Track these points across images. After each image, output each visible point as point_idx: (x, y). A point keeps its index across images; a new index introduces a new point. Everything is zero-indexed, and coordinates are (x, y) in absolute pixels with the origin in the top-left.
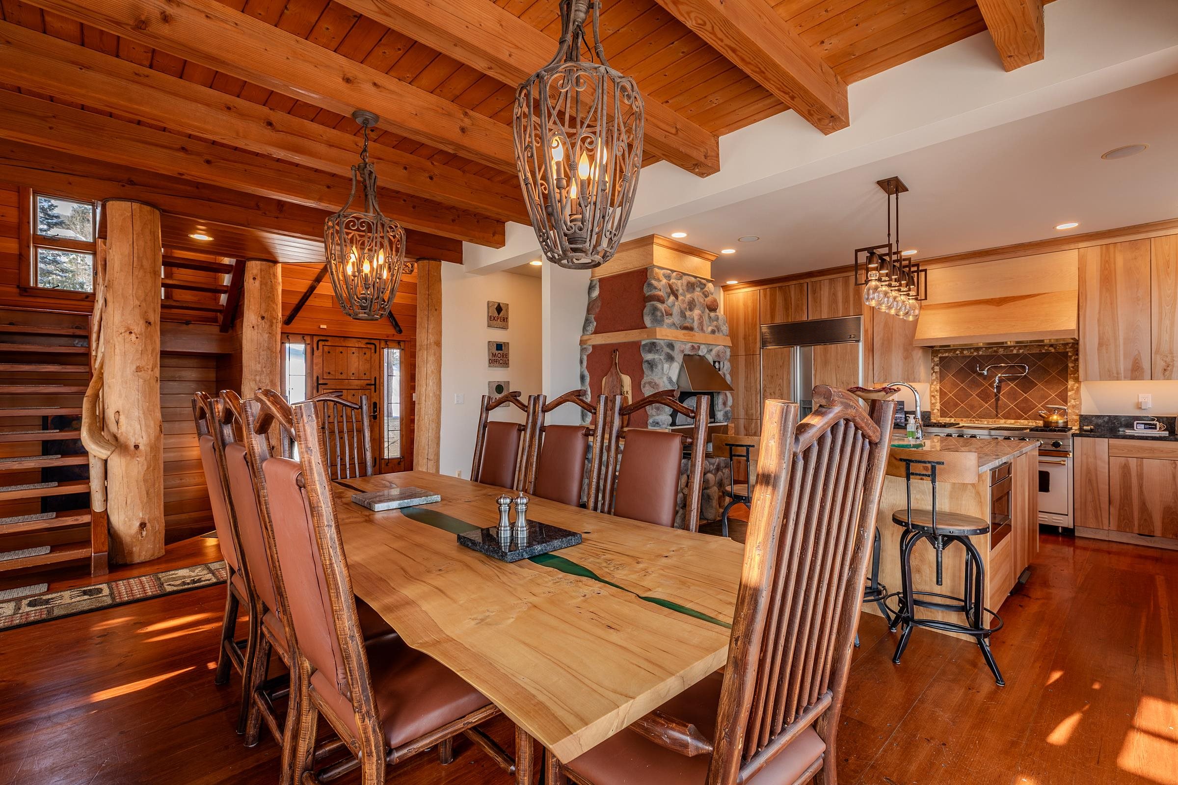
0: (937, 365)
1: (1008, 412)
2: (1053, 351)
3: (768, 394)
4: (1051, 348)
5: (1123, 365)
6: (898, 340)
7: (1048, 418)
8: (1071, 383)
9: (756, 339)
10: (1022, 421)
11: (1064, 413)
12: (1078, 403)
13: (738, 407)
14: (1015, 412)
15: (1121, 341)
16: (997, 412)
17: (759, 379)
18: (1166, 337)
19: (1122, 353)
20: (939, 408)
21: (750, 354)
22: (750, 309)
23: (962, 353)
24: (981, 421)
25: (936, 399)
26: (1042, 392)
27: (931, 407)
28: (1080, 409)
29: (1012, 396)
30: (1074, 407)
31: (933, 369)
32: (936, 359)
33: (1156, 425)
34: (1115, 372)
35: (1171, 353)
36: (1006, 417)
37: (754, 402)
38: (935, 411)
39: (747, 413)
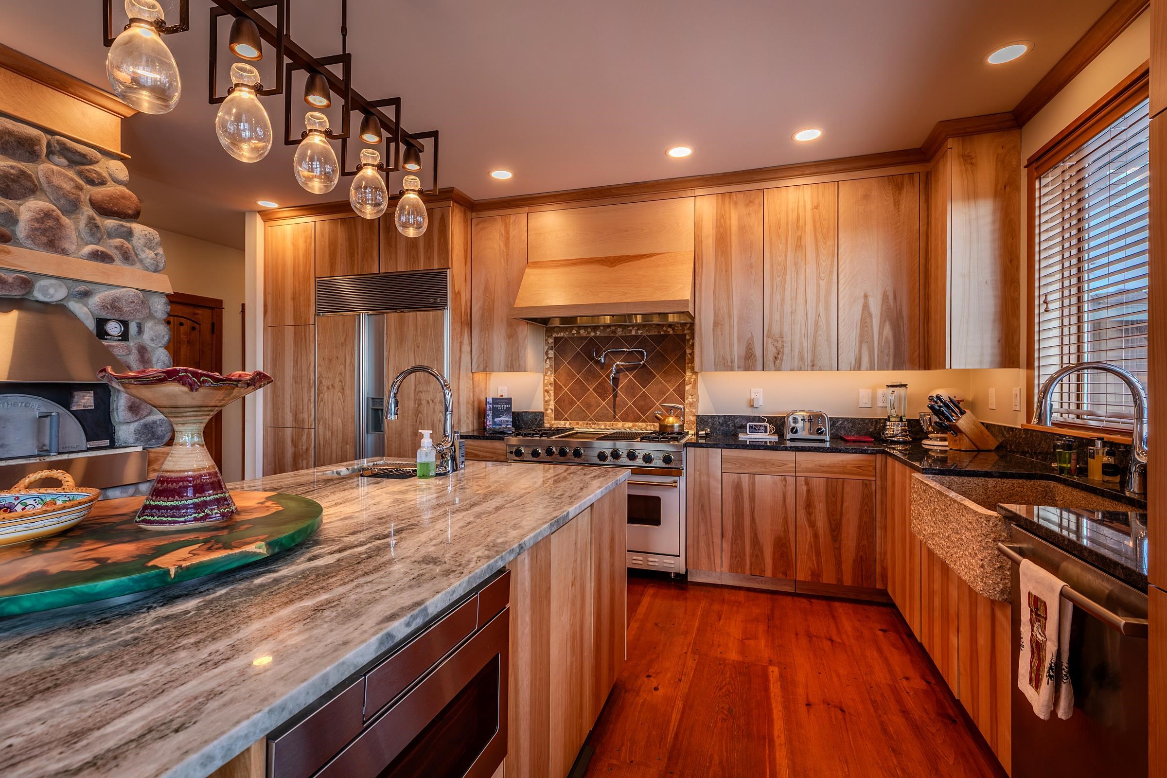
0: (552, 350)
1: (626, 413)
2: (671, 332)
3: (325, 388)
4: (669, 329)
5: (737, 352)
6: (501, 312)
7: (664, 420)
8: (688, 374)
9: (309, 301)
10: (640, 424)
11: (680, 414)
12: (695, 400)
13: (283, 409)
14: (633, 412)
15: (735, 321)
16: (614, 412)
17: (312, 365)
18: (777, 316)
19: (736, 335)
20: (553, 408)
21: (300, 325)
22: (301, 252)
23: (578, 332)
24: (598, 425)
25: (550, 396)
26: (660, 386)
27: (544, 405)
28: (697, 408)
29: (631, 390)
30: (691, 404)
31: (547, 353)
32: (551, 341)
33: (766, 427)
34: (729, 360)
35: (782, 337)
36: (625, 419)
37: (306, 400)
38: (549, 411)
39: (296, 419)
